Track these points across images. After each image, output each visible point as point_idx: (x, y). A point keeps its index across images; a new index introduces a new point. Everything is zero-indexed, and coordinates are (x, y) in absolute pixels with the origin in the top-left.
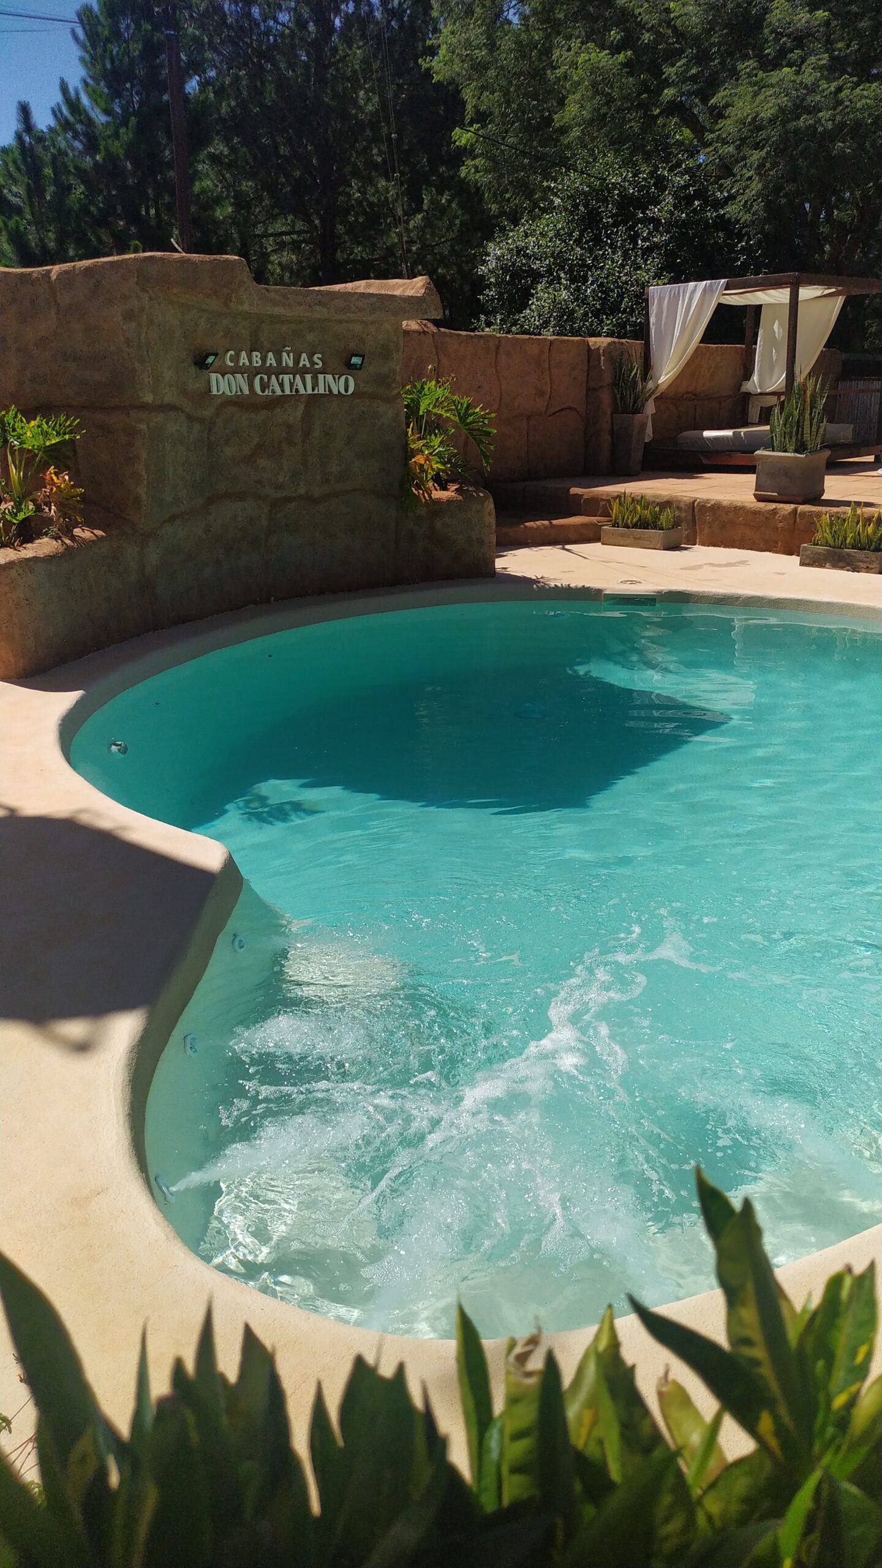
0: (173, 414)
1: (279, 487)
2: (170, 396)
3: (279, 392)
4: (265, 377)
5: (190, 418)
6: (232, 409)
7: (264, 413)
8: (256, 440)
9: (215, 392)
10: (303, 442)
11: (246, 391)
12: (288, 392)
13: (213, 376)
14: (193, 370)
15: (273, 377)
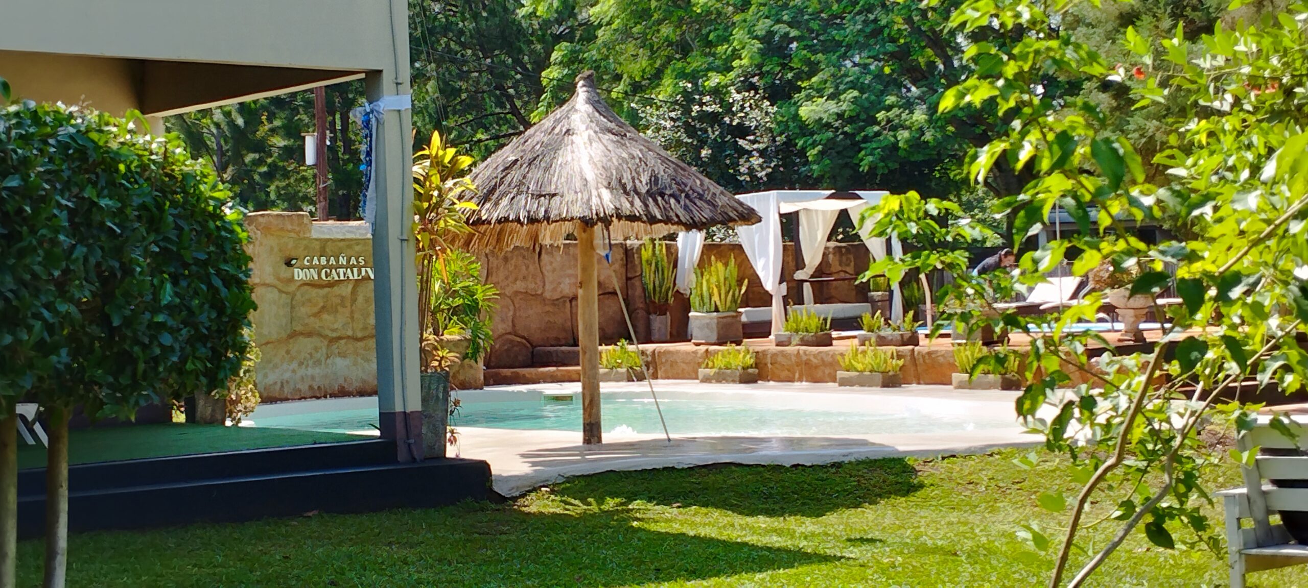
0: (270, 289)
1: (333, 330)
2: (270, 280)
3: (337, 278)
4: (329, 271)
5: (280, 291)
6: (306, 287)
7: (327, 290)
8: (322, 304)
9: (296, 278)
10: (352, 306)
11: (316, 277)
12: (342, 278)
13: (296, 270)
14: (284, 266)
15: (333, 271)
